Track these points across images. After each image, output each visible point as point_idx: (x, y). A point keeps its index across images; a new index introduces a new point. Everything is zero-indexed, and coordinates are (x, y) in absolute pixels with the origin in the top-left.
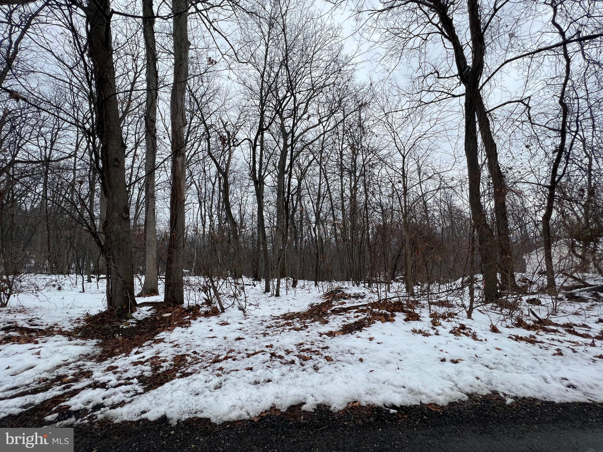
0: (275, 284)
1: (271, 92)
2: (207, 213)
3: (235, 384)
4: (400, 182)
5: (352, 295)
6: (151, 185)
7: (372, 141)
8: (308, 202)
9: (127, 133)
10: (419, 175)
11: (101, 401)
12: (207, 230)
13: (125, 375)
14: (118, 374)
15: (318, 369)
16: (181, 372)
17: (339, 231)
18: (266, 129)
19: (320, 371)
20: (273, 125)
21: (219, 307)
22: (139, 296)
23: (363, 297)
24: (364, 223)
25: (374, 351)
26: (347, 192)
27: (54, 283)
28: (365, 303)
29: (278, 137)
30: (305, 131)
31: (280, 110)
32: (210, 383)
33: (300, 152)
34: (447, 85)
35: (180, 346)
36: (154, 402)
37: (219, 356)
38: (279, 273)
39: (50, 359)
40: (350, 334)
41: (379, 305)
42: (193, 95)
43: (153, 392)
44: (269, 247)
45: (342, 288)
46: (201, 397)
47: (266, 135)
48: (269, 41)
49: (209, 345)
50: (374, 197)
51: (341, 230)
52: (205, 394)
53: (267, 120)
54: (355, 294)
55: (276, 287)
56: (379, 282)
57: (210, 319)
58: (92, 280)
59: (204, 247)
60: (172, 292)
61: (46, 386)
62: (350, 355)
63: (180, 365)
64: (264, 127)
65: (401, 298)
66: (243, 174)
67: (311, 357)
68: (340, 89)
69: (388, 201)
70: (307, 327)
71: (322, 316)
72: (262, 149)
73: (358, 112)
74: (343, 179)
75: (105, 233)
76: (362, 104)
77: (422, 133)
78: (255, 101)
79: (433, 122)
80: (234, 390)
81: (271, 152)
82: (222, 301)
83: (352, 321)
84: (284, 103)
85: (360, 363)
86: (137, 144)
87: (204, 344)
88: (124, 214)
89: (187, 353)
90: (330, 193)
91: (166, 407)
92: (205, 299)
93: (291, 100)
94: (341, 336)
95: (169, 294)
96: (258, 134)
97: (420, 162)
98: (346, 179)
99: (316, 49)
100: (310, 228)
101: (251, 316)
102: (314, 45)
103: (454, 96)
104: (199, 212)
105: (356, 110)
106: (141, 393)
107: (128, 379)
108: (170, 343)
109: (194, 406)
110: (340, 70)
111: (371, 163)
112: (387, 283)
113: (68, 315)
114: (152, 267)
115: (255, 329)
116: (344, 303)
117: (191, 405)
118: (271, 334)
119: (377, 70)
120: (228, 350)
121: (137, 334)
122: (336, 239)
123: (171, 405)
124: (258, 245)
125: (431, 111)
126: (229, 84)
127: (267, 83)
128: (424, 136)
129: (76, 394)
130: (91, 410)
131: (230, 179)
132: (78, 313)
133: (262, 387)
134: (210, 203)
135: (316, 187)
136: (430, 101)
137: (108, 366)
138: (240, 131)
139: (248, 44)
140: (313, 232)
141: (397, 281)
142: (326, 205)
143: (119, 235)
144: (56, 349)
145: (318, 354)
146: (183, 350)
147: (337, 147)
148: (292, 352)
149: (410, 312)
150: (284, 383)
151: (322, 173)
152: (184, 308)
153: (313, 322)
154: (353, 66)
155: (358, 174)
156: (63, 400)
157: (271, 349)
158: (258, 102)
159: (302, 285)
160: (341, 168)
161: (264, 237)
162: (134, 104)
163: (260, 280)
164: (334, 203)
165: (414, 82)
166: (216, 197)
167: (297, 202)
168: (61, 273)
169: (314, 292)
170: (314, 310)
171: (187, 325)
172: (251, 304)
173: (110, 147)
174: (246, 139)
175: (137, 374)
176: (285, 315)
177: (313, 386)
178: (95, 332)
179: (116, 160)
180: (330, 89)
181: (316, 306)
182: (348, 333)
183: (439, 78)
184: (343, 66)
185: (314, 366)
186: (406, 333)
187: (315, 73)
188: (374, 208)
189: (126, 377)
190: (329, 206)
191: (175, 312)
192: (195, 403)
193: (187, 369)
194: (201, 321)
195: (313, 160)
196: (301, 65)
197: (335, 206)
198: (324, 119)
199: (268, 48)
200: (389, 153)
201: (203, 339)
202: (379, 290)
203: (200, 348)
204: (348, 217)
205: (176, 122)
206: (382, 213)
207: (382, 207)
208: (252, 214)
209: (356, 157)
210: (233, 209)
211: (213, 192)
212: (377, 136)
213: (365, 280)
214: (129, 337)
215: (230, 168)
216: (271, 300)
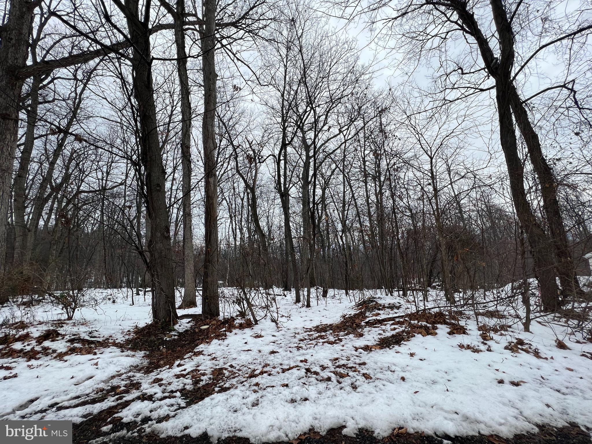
0: (306, 293)
1: (292, 109)
2: (237, 227)
3: (272, 402)
4: (430, 184)
5: (387, 305)
6: (187, 205)
7: (395, 144)
8: (334, 211)
9: (167, 159)
10: (450, 175)
11: (149, 414)
12: (238, 242)
13: (170, 388)
14: (163, 387)
15: (356, 388)
16: (219, 387)
17: (367, 238)
18: (289, 144)
19: (358, 390)
20: (295, 139)
21: (252, 319)
22: (180, 308)
23: (398, 308)
24: (393, 227)
25: (416, 368)
26: (373, 198)
27: (110, 297)
28: (401, 315)
29: (300, 150)
30: (326, 142)
31: (301, 125)
32: (248, 399)
33: (322, 163)
34: (474, 80)
35: (218, 359)
36: (195, 417)
37: (254, 370)
38: (309, 283)
39: (106, 370)
40: (388, 349)
41: (417, 316)
42: (221, 120)
43: (195, 407)
44: (297, 256)
45: (375, 298)
46: (239, 414)
47: (289, 149)
48: (287, 63)
49: (245, 358)
50: (402, 201)
51: (369, 237)
52: (243, 411)
53: (290, 135)
54: (389, 304)
55: (306, 297)
56: (414, 290)
57: (244, 332)
58: (140, 293)
59: (236, 259)
60: (209, 305)
61: (102, 397)
62: (390, 372)
63: (218, 379)
64: (287, 143)
65: (442, 308)
66: (269, 187)
67: (348, 374)
68: (358, 98)
69: (417, 204)
70: (341, 340)
71: (356, 329)
72: (286, 163)
73: (378, 118)
74: (368, 185)
75: (150, 252)
76: (382, 110)
77: (450, 132)
78: (277, 119)
79: (461, 119)
80: (271, 408)
81: (294, 164)
82: (255, 313)
83: (389, 334)
84: (305, 118)
85: (403, 382)
86: (175, 168)
87: (239, 357)
88: (165, 233)
89: (224, 366)
90: (355, 200)
91: (206, 424)
92: (239, 311)
93: (311, 114)
94: (378, 350)
95: (206, 308)
96: (281, 149)
97: (450, 162)
98: (371, 185)
99: (333, 64)
100: (336, 236)
101: (283, 328)
102: (330, 60)
103: (482, 90)
104: (231, 226)
105: (377, 116)
106: (183, 408)
107: (172, 392)
108: (209, 355)
109: (233, 424)
110: (358, 80)
111: (396, 167)
112: (424, 290)
113: (121, 327)
114: (190, 281)
115: (288, 342)
116: (378, 314)
117: (230, 422)
118: (304, 347)
119: (395, 76)
120: (263, 364)
121: (179, 346)
122: (364, 245)
123: (212, 421)
124: (287, 255)
125: (458, 108)
126: (253, 106)
127: (287, 101)
128: (452, 134)
129: (127, 406)
130: (140, 423)
131: (258, 193)
132: (128, 325)
133: (299, 406)
134: (240, 217)
135: (340, 195)
136: (456, 98)
137: (154, 378)
138: (265, 148)
139: (268, 68)
140: (340, 240)
141: (434, 288)
142: (351, 213)
143: (161, 253)
144: (111, 359)
145: (355, 371)
146: (220, 364)
147: (359, 154)
148: (327, 367)
149: (453, 324)
150: (321, 402)
151: (346, 181)
152: (220, 320)
153: (346, 334)
154: (371, 74)
155: (382, 179)
156: (116, 411)
157: (305, 364)
158: (280, 120)
159: (332, 295)
160: (365, 173)
161: (292, 247)
162: (172, 133)
163: (290, 290)
164: (360, 210)
165: (435, 82)
166: (245, 212)
167: (322, 212)
168: (115, 287)
169: (345, 302)
170: (347, 322)
171: (223, 337)
172: (283, 316)
173: (153, 174)
174: (270, 155)
175: (180, 388)
176: (317, 327)
177: (352, 408)
178: (143, 344)
179: (158, 185)
180: (348, 99)
181: (349, 317)
182: (385, 348)
183: (463, 73)
184: (360, 76)
185: (352, 384)
186: (452, 349)
187: (333, 86)
188: (402, 212)
189: (170, 390)
190: (355, 213)
191: (212, 325)
192: (233, 421)
193: (225, 384)
194: (236, 334)
195: (335, 169)
196: (318, 81)
197: (361, 213)
198: (344, 129)
199: (287, 69)
200: (416, 155)
201: (239, 352)
202: (416, 299)
203: (236, 362)
204: (375, 222)
205: (208, 146)
206: (411, 217)
207: (411, 211)
208: (279, 225)
209: (379, 162)
210: (261, 221)
211: (242, 207)
212: (400, 140)
213: (398, 288)
214: (172, 349)
215: (257, 183)
216: (302, 311)
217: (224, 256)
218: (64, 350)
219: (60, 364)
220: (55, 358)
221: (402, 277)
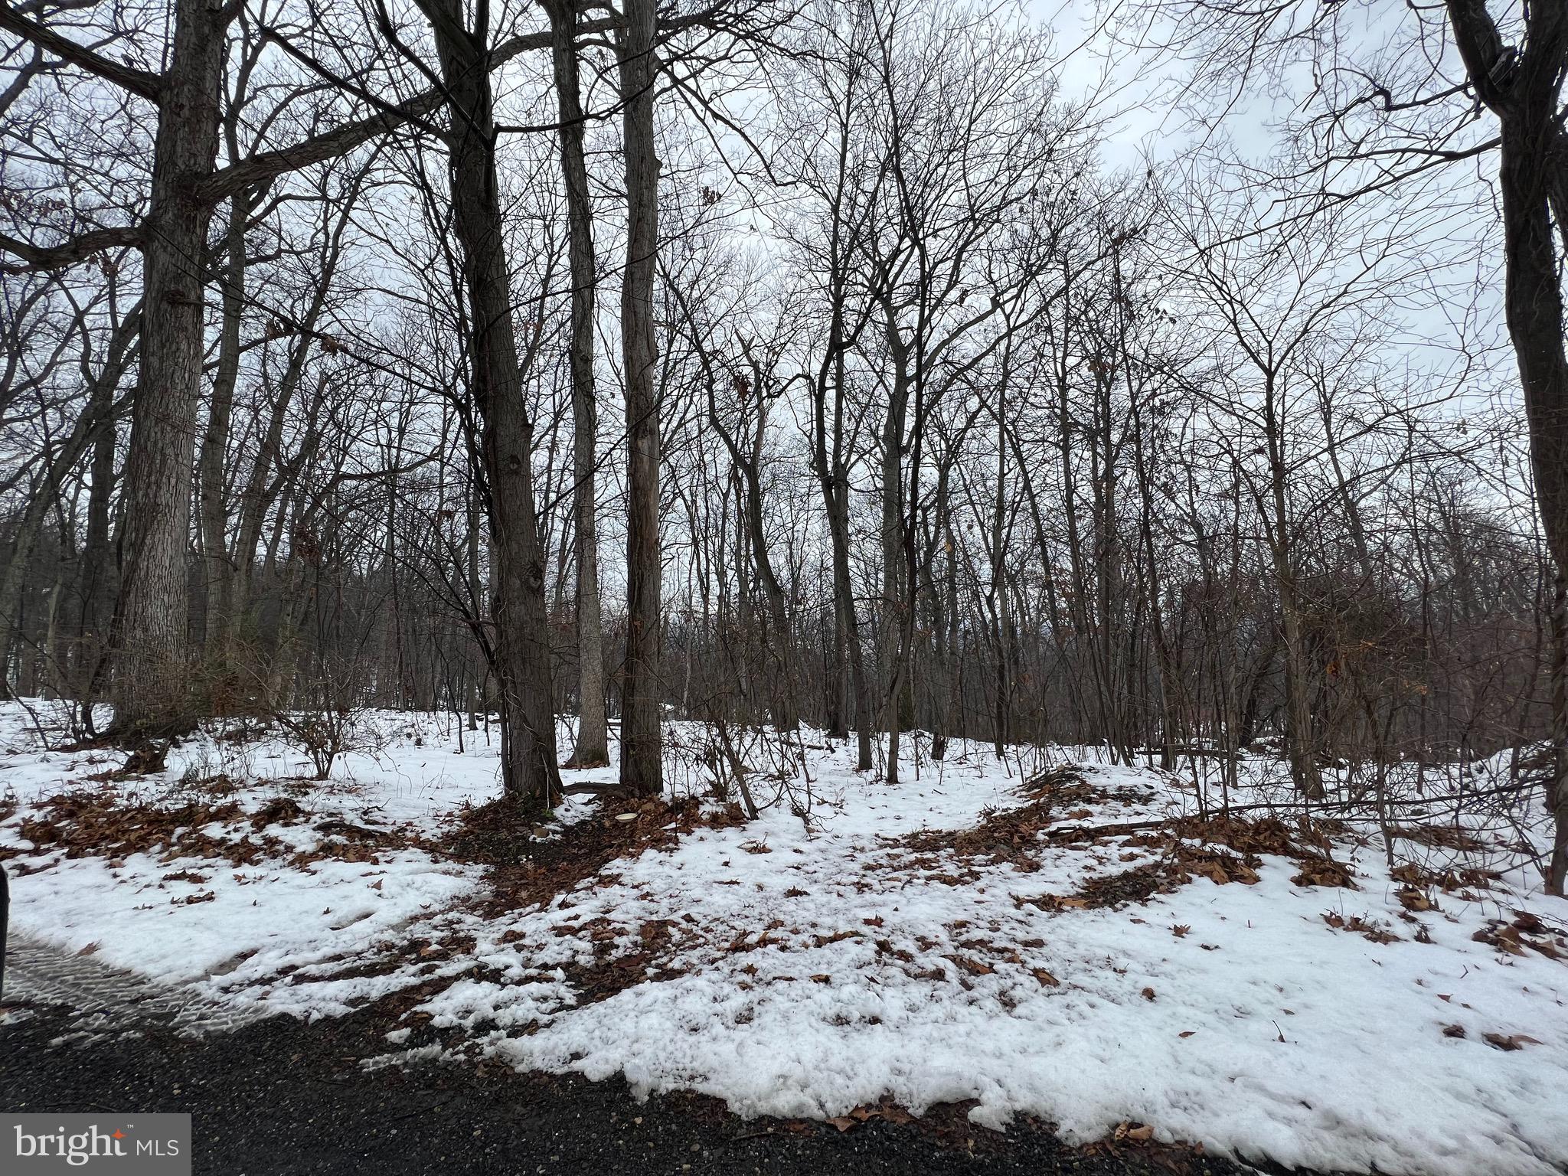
0: (886, 747)
1: (860, 245)
2: (712, 567)
3: (786, 1017)
4: (1260, 451)
5: (1111, 791)
6: (587, 510)
7: (1159, 336)
8: (970, 527)
9: (538, 393)
10: (1327, 422)
11: (491, 1014)
12: (713, 609)
13: (540, 958)
14: (525, 953)
15: (1014, 1006)
16: (657, 966)
17: (1062, 604)
18: (848, 344)
19: (1020, 1010)
20: (868, 330)
21: (743, 805)
22: (568, 766)
23: (1146, 800)
24: (1141, 577)
25: (1190, 970)
26: (1085, 491)
27: (410, 730)
28: (1153, 819)
29: (880, 362)
30: (954, 335)
31: (885, 289)
32: (726, 1004)
33: (940, 394)
34: (1426, 127)
35: (656, 898)
36: (597, 1033)
37: (745, 934)
38: (895, 720)
39: (399, 900)
40: (1108, 910)
41: (1202, 827)
42: (671, 286)
43: (597, 1008)
44: (867, 648)
45: (1080, 769)
46: (703, 1037)
47: (850, 359)
48: (848, 114)
49: (722, 902)
50: (1173, 500)
51: (1069, 600)
52: (714, 1032)
53: (851, 320)
54: (1120, 788)
55: (887, 756)
56: (1197, 753)
57: (722, 835)
58: (478, 724)
59: (708, 652)
60: (636, 764)
61: (390, 962)
62: (1111, 974)
63: (655, 947)
64: (844, 340)
65: (1278, 810)
66: (794, 464)
67: (991, 965)
68: (1052, 205)
69: (1217, 509)
70: (977, 876)
71: (1019, 849)
72: (840, 396)
73: (1109, 260)
74: (1072, 456)
75: (496, 625)
76: (1122, 236)
77: (1334, 293)
78: (818, 275)
79: (1374, 250)
80: (784, 1032)
81: (864, 400)
82: (751, 789)
83: (1114, 870)
84: (895, 269)
85: (1147, 1004)
86: (558, 416)
87: (709, 898)
88: (532, 580)
89: (671, 918)
90: (1032, 497)
91: (623, 1052)
92: (711, 783)
93: (912, 259)
94: (1079, 911)
95: (630, 769)
96: (828, 359)
97: (1330, 383)
98: (1081, 454)
99: (979, 107)
100: (976, 595)
101: (823, 834)
102: (972, 99)
103: (1451, 156)
104: (695, 566)
105: (1105, 255)
106: (571, 1008)
107: (545, 966)
108: (634, 887)
109: (687, 1060)
110: (1051, 150)
111: (1157, 402)
112: (1226, 755)
113: (432, 804)
114: (593, 700)
115: (835, 870)
116: (1086, 814)
117: (679, 1055)
118: (877, 886)
119: (1166, 130)
120: (767, 921)
121: (564, 859)
122: (1055, 625)
123: (636, 1047)
124: (839, 645)
125: (1366, 218)
126: (754, 244)
127: (847, 224)
128: (1342, 300)
129: (444, 989)
130: (470, 1032)
131: (764, 479)
132: (449, 801)
133: (855, 1034)
134: (718, 541)
135: (990, 483)
136: (1360, 187)
137: (505, 929)
138: (784, 355)
139: (797, 135)
140: (985, 608)
141: (1260, 750)
142: (1021, 533)
143: (523, 628)
144: (409, 878)
145: (1011, 960)
146: (662, 910)
147: (1050, 368)
148: (936, 944)
149: (1312, 857)
150: (916, 1031)
151: (1008, 444)
152: (664, 804)
153: (993, 862)
154: (1091, 132)
155: (1115, 437)
156: (419, 997)
157: (877, 929)
158: (826, 278)
159: (959, 754)
160: (1064, 423)
161: (853, 623)
162: (550, 326)
163: (846, 737)
164: (1046, 525)
165: (1296, 140)
166: (731, 527)
167: (937, 528)
168: (423, 709)
169: (994, 776)
170: (996, 829)
171: (671, 845)
172: (824, 802)
173: (501, 431)
174: (798, 376)
175: (564, 959)
176: (914, 836)
177: (1000, 1056)
178: (481, 848)
179: (514, 459)
180: (1021, 210)
181: (1003, 818)
182: (1101, 906)
183: (1389, 108)
184: (1060, 138)
185: (1002, 993)
186: (1304, 925)
187: (977, 174)
188: (1172, 532)
189: (540, 962)
190: (1031, 533)
191: (644, 812)
192: (689, 1053)
193: (671, 960)
194: (702, 839)
195: (979, 411)
196: (936, 161)
197: (1049, 533)
198: (1007, 296)
199: (847, 133)
200: (1219, 368)
201: (708, 885)
202: (1201, 780)
203: (701, 909)
204: (1090, 561)
205: (635, 357)
206: (1199, 547)
207: (1198, 528)
208: (819, 564)
209: (1108, 390)
210: (773, 554)
211: (725, 516)
212: (1174, 322)
213: (1149, 746)
214: (548, 864)
215: (764, 452)
216: (874, 792)
217: (677, 642)
218: (311, 848)
219: (301, 878)
220: (292, 863)
221: (1164, 718)
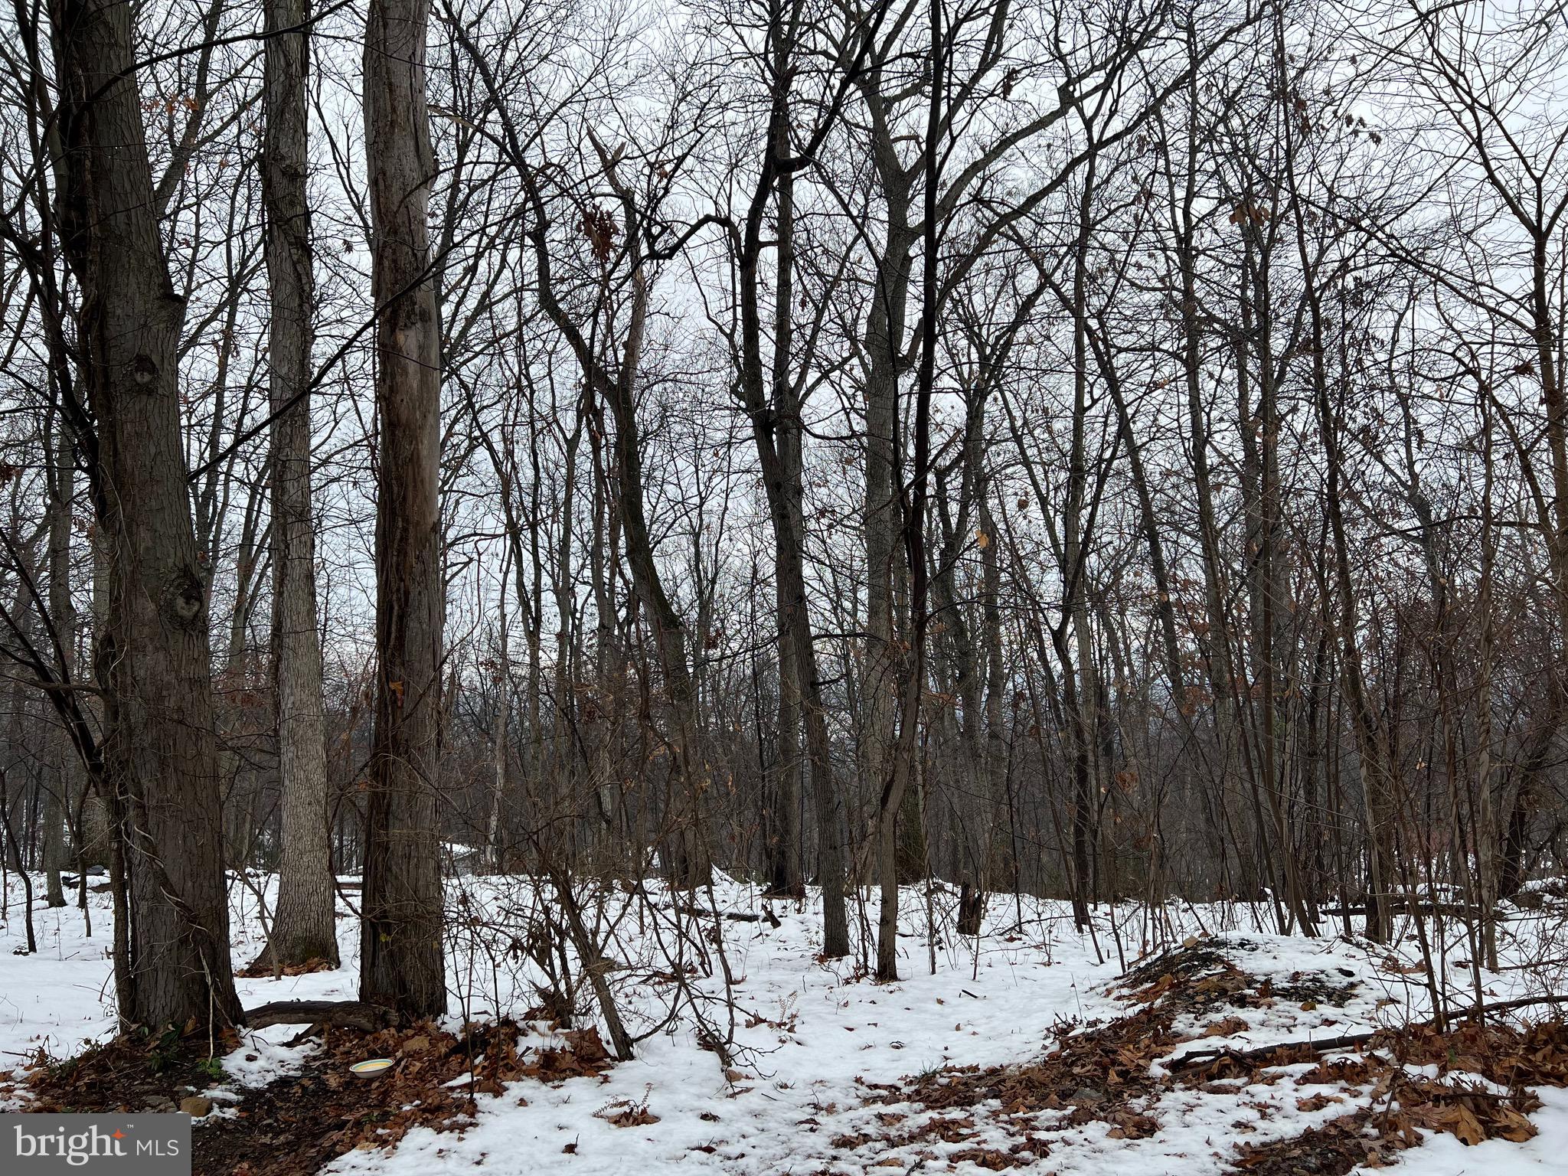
0: (874, 912)
2: (546, 580)
4: (1525, 369)
5: (1281, 982)
6: (294, 466)
7: (1353, 164)
8: (1023, 505)
9: (197, 237)
12: (549, 657)
17: (1188, 644)
18: (801, 163)
20: (836, 137)
21: (604, 1033)
22: (255, 970)
23: (1341, 997)
24: (1326, 595)
26: (1227, 440)
28: (1355, 1031)
29: (859, 198)
30: (993, 154)
31: (867, 64)
33: (969, 260)
38: (890, 861)
41: (1439, 1042)
42: (463, 40)
44: (839, 727)
45: (1223, 944)
47: (806, 191)
50: (1378, 457)
51: (1200, 638)
53: (806, 117)
54: (1296, 977)
55: (875, 930)
56: (1428, 910)
57: (563, 1093)
58: (67, 893)
59: (538, 741)
60: (394, 959)
64: (794, 155)
66: (703, 386)
69: (1454, 474)
70: (1042, 1149)
71: (1119, 1095)
72: (785, 261)
73: (1266, 25)
74: (1202, 376)
75: (105, 693)
78: (745, 32)
81: (831, 269)
82: (620, 1001)
83: (1287, 1128)
84: (886, 28)
86: (237, 284)
88: (180, 602)
90: (1134, 451)
92: (542, 993)
95: (381, 971)
96: (764, 190)
98: (1219, 373)
100: (1034, 630)
101: (758, 1082)
104: (512, 577)
105: (1258, 17)
111: (1350, 282)
112: (1476, 913)
114: (307, 840)
116: (1237, 1026)
122: (1177, 682)
124: (787, 723)
131: (646, 415)
134: (557, 530)
135: (1058, 425)
138: (681, 180)
140: (1051, 653)
141: (1533, 902)
142: (1113, 515)
143: (160, 698)
147: (1164, 218)
151: (1089, 354)
152: (448, 1036)
153: (1072, 1122)
155: (1278, 344)
158: (758, 38)
159: (1009, 922)
160: (1189, 318)
161: (812, 683)
162: (220, 108)
163: (799, 895)
164: (1158, 501)
166: (583, 504)
167: (964, 508)
169: (1071, 961)
170: (1076, 1059)
171: (461, 1118)
172: (759, 1021)
173: (118, 308)
174: (708, 219)
176: (928, 1078)
179: (143, 363)
181: (1088, 1038)
188: (1376, 515)
190: (1132, 516)
191: (408, 1055)
194: (523, 1103)
195: (1038, 292)
197: (1165, 517)
198: (1086, 85)
200: (1455, 220)
202: (1435, 958)
204: (1237, 566)
205: (391, 170)
206: (1424, 540)
207: (1421, 508)
208: (748, 573)
209: (1265, 259)
210: (664, 554)
211: (570, 482)
212: (1377, 140)
213: (1344, 899)
215: (644, 364)
216: (853, 999)
217: (477, 723)
221: (1369, 847)
